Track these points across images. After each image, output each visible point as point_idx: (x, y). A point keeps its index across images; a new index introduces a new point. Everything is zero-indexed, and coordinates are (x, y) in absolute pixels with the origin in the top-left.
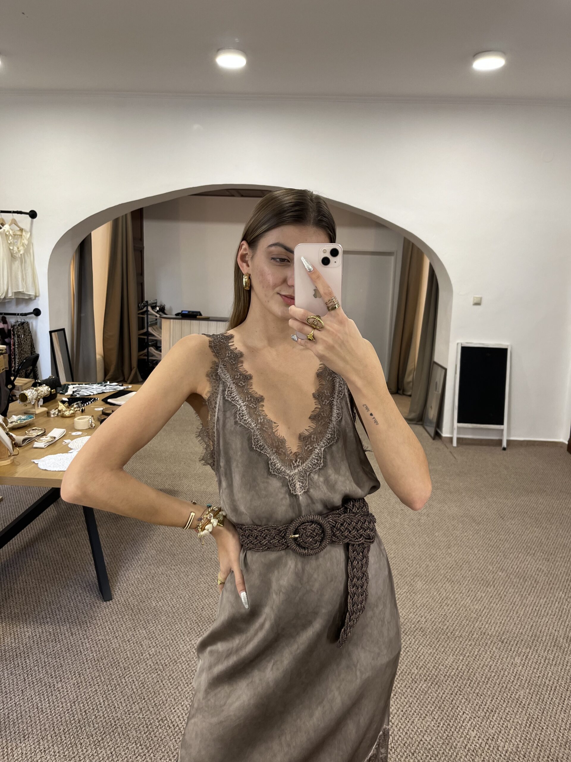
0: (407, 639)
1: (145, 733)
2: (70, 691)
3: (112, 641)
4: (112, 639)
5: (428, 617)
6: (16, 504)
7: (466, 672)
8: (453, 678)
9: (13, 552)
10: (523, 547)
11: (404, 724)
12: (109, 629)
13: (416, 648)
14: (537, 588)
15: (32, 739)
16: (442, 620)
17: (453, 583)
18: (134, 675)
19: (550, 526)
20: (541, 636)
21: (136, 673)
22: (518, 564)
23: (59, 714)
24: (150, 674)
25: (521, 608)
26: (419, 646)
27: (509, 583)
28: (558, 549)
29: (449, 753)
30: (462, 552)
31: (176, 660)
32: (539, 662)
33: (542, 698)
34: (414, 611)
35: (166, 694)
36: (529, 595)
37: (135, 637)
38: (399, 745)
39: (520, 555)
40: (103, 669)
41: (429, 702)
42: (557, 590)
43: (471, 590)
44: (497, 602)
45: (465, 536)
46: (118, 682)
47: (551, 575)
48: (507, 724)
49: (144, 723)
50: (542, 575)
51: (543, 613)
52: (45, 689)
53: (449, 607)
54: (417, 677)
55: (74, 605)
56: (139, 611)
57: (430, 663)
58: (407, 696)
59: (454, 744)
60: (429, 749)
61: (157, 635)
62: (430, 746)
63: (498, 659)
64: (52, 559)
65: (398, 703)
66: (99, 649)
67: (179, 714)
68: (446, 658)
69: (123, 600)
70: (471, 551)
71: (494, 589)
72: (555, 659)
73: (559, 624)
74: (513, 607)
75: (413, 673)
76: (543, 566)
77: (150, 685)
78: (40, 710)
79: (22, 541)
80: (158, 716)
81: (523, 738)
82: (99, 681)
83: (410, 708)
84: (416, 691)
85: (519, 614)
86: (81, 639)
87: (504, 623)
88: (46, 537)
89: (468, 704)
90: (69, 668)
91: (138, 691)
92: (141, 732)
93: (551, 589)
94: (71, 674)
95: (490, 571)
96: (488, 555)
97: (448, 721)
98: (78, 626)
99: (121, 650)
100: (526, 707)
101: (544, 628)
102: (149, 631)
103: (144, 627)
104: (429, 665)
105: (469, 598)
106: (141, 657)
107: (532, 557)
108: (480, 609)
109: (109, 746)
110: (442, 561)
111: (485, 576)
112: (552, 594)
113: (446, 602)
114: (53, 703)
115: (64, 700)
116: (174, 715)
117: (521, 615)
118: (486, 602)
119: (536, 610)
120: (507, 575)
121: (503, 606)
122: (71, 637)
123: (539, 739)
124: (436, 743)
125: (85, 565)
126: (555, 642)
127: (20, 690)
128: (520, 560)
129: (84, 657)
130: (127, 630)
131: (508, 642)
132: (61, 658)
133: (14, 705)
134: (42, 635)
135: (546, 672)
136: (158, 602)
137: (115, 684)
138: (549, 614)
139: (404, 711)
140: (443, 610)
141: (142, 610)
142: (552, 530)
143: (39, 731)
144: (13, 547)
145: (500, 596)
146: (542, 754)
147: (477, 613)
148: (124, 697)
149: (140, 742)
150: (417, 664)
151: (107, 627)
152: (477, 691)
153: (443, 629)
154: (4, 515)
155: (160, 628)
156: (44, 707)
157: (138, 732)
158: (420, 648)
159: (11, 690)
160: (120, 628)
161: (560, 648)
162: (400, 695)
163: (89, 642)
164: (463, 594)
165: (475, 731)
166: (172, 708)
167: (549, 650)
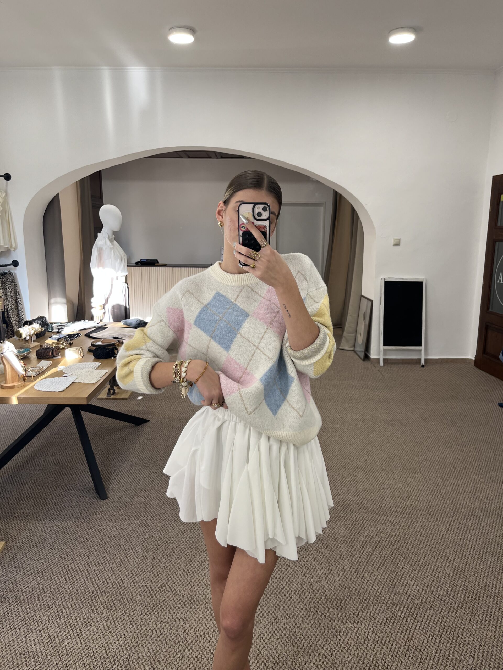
0: (353, 516)
1: (148, 597)
2: (82, 570)
3: (112, 530)
4: (111, 528)
5: (369, 498)
6: (13, 427)
7: (402, 537)
8: (392, 542)
9: (17, 466)
10: (442, 442)
11: (356, 578)
12: (109, 521)
13: (361, 522)
14: (455, 472)
15: (56, 608)
16: (380, 500)
17: (387, 473)
18: (134, 554)
19: (464, 424)
20: (460, 508)
21: (135, 553)
22: (439, 455)
23: (75, 588)
24: (147, 552)
25: (443, 488)
26: (364, 520)
27: (432, 470)
28: (470, 442)
29: (394, 598)
30: (393, 448)
31: (167, 540)
32: (460, 527)
33: (464, 554)
34: (358, 495)
35: (162, 567)
36: (449, 478)
37: (131, 525)
38: (354, 594)
39: (440, 448)
40: (108, 551)
41: (375, 561)
42: (471, 473)
43: (402, 476)
44: (424, 484)
45: (395, 435)
46: (121, 560)
47: (466, 462)
48: (438, 575)
49: (147, 590)
50: (459, 463)
51: (461, 491)
52: (61, 570)
53: (385, 491)
54: (363, 543)
55: (76, 504)
56: (132, 506)
57: (373, 532)
58: (357, 557)
59: (397, 591)
60: (378, 596)
61: (148, 524)
62: (378, 594)
63: (427, 527)
64: (51, 470)
65: (350, 563)
66: (102, 536)
67: (174, 581)
68: (386, 528)
69: (117, 498)
70: (400, 447)
71: (421, 475)
72: (473, 525)
73: (475, 499)
74: (436, 488)
75: (361, 540)
76: (459, 456)
77: (148, 561)
78: (59, 586)
79: (23, 457)
80: (158, 584)
81: (451, 585)
82: (105, 560)
83: (360, 567)
84: (364, 554)
85: (441, 492)
86: (86, 530)
87: (430, 500)
88: (43, 452)
89: (406, 561)
90: (79, 553)
91: (139, 566)
92: (145, 597)
93: (467, 472)
94: (81, 556)
95: (416, 461)
96: (415, 449)
97: (391, 575)
98: (82, 520)
99: (120, 536)
100: (452, 561)
101: (462, 502)
102: (142, 521)
103: (137, 518)
104: (372, 534)
105: (401, 482)
106: (138, 541)
107: (450, 449)
108: (411, 491)
109: (120, 609)
110: (378, 456)
111: (413, 465)
112: (468, 477)
113: (383, 487)
114: (69, 580)
115: (78, 577)
116: (171, 582)
117: (443, 494)
118: (415, 485)
119: (455, 489)
120: (430, 464)
121: (428, 487)
122: (77, 529)
123: (464, 585)
124: (383, 591)
125: (81, 473)
126: (472, 513)
127: (40, 572)
128: (440, 452)
129: (90, 543)
130: (124, 521)
131: (435, 514)
132: (71, 545)
133: (37, 584)
134: (52, 529)
135: (466, 535)
136: (146, 499)
137: (119, 562)
138: (466, 492)
139: (355, 568)
140: (381, 492)
141: (134, 505)
142: (465, 428)
143: (61, 602)
144: (17, 462)
145: (426, 480)
146: (466, 595)
147: (408, 493)
148: (127, 571)
149: (145, 604)
150: (363, 534)
151: (106, 520)
152: (412, 550)
153: (382, 507)
154: (4, 436)
155: (151, 518)
156: (63, 584)
157: (143, 596)
158: (364, 522)
159: (32, 572)
160: (117, 519)
161: (477, 517)
162: (351, 557)
163: (93, 532)
164: (396, 480)
165: (413, 581)
166: (168, 577)
167: (468, 518)
